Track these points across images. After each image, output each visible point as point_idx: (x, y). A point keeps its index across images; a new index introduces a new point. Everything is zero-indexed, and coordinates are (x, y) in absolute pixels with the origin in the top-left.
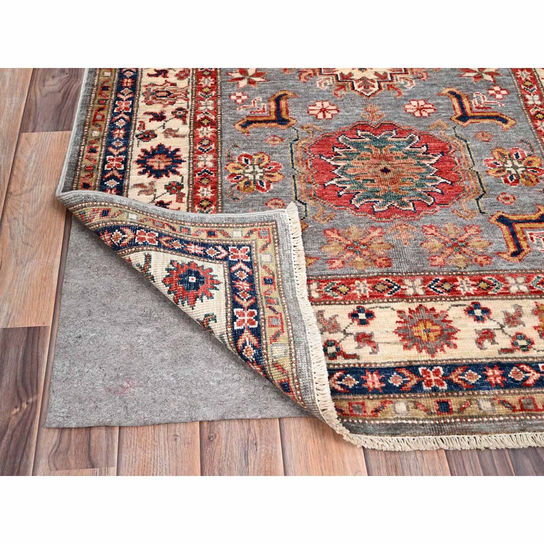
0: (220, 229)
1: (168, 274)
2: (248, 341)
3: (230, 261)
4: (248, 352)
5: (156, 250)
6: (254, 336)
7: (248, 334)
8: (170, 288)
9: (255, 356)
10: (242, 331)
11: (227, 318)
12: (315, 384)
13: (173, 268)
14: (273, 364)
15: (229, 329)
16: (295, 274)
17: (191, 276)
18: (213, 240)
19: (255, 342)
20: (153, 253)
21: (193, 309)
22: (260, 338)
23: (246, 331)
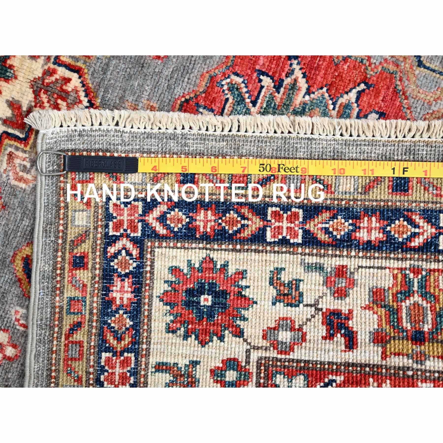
0: (68, 247)
1: (193, 336)
2: (324, 226)
3: (143, 234)
4: (339, 228)
5: (148, 355)
6: (318, 215)
7: (312, 224)
8: (217, 335)
9: (346, 219)
10: (306, 232)
11: (282, 253)
12: (405, 139)
13: (182, 329)
14: (365, 193)
15: (300, 250)
16: (171, 131)
17: (199, 303)
18: (94, 259)
19: (326, 215)
20: (153, 360)
21: (256, 303)
22: (322, 207)
23: (307, 227)
